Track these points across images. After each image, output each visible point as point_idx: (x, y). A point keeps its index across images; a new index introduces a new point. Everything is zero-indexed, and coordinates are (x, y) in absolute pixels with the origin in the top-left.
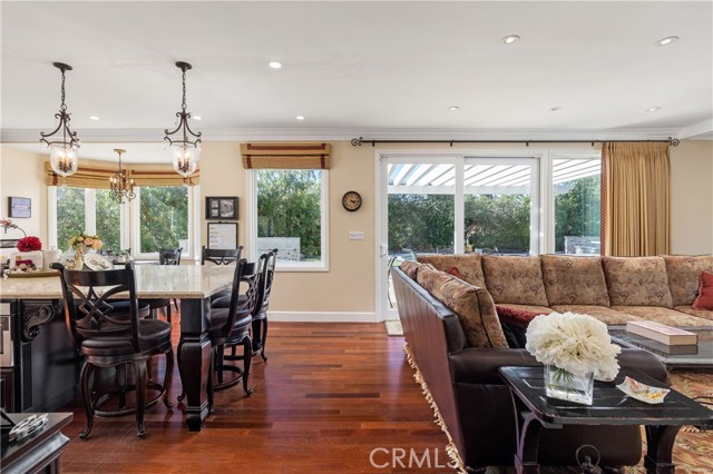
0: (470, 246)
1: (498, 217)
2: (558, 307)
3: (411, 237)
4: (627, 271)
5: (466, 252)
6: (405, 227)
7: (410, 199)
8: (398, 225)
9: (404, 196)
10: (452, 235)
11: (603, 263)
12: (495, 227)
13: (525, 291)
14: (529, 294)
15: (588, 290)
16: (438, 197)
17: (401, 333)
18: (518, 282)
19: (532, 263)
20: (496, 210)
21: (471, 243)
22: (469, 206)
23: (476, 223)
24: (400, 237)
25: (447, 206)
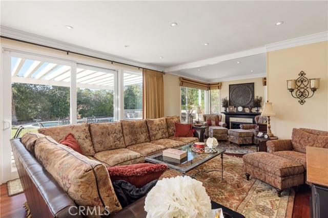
0: (80, 116)
1: (94, 100)
2: (130, 147)
3: (41, 112)
4: (155, 125)
5: (78, 119)
6: (36, 105)
7: (39, 88)
8: (29, 104)
9: (35, 86)
10: (68, 110)
11: (146, 122)
12: (93, 106)
13: (114, 142)
14: (116, 143)
15: (142, 135)
16: (60, 88)
17: (22, 190)
18: (111, 137)
19: (118, 125)
20: (93, 97)
21: (80, 113)
22: (79, 94)
23: (82, 103)
24: (32, 112)
25: (66, 94)
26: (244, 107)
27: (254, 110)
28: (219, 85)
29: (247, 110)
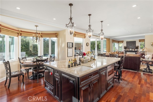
26: (132, 49)
27: (136, 50)
28: (122, 42)
29: (133, 50)
